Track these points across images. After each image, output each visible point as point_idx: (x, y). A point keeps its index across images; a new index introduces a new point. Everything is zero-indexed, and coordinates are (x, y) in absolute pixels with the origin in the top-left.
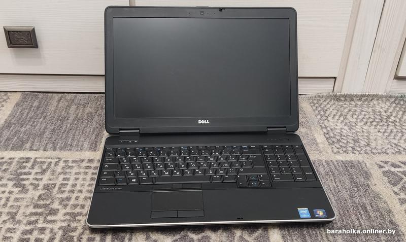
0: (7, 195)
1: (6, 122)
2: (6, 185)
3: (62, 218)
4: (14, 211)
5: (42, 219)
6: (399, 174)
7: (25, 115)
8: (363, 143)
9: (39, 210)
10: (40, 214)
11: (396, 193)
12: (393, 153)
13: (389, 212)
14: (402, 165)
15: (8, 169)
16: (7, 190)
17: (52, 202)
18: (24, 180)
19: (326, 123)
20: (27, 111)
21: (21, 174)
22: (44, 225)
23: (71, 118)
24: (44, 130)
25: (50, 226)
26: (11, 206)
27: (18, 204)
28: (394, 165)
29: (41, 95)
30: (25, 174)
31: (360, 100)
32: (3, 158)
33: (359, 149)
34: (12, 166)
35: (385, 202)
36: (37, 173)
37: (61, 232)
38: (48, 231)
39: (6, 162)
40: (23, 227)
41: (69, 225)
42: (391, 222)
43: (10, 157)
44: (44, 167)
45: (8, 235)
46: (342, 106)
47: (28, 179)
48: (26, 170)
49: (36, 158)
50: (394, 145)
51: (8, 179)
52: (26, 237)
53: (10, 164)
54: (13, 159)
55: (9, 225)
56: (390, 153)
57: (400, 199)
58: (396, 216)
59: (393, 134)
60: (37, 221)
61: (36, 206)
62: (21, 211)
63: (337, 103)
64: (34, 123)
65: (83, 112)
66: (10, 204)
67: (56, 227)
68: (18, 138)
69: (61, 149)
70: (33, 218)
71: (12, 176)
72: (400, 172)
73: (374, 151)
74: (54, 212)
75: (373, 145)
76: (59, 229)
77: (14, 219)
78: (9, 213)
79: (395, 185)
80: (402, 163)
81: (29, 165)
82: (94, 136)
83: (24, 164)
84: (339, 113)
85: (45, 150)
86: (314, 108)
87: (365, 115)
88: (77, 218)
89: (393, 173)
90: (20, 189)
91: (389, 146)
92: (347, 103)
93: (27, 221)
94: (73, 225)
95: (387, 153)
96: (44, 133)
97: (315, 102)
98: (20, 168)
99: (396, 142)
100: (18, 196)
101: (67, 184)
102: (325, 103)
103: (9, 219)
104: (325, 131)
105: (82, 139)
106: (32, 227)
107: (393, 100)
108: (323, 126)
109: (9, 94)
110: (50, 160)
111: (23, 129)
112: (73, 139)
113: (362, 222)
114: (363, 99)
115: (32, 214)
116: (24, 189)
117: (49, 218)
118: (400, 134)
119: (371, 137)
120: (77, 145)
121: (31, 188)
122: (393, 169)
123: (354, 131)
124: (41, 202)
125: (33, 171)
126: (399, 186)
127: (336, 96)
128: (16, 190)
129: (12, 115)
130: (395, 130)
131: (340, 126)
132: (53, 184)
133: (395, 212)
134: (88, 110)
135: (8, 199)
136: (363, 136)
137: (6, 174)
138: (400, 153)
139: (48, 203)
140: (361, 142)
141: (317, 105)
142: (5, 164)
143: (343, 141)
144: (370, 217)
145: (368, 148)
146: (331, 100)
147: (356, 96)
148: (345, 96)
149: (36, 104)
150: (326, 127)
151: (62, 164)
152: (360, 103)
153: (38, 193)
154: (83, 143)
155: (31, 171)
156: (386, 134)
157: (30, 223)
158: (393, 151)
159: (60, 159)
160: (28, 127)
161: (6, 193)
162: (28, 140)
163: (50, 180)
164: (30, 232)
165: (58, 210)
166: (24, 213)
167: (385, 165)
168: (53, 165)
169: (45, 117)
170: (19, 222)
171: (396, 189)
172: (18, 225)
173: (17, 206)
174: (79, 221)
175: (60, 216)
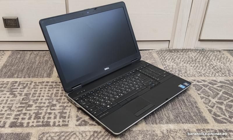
0: (6, 98)
1: (4, 65)
2: (6, 94)
3: (35, 109)
4: (11, 106)
5: (24, 109)
6: (201, 85)
7: (14, 61)
8: (183, 72)
9: (23, 105)
10: (24, 107)
11: (199, 94)
12: (198, 76)
13: (196, 103)
14: (202, 81)
15: (6, 87)
16: (6, 96)
17: (29, 101)
18: (15, 91)
19: (165, 63)
20: (14, 59)
21: (13, 89)
22: (26, 112)
23: (37, 63)
24: (24, 68)
25: (29, 112)
26: (9, 104)
27: (13, 102)
28: (198, 82)
29: (21, 52)
30: (15, 89)
31: (182, 52)
32: (3, 82)
33: (181, 74)
34: (8, 85)
35: (194, 98)
36: (21, 88)
37: (34, 115)
38: (28, 115)
39: (5, 84)
40: (15, 113)
41: (38, 112)
42: (197, 107)
43: (7, 81)
44: (25, 85)
45: (8, 116)
46: (173, 55)
47: (17, 91)
48: (16, 87)
49: (20, 81)
50: (198, 72)
51: (7, 91)
52: (17, 117)
53: (7, 84)
54: (9, 82)
55: (8, 112)
56: (197, 76)
57: (201, 97)
58: (199, 104)
59: (198, 67)
60: (22, 110)
61: (21, 103)
62: (14, 106)
63: (170, 54)
64: (18, 65)
65: (43, 60)
66: (8, 103)
67: (32, 112)
68: (10, 72)
69: (33, 77)
70: (20, 109)
71: (9, 90)
72: (201, 84)
73: (189, 75)
74: (31, 106)
75: (188, 72)
76: (33, 113)
77: (11, 109)
78: (8, 107)
79: (198, 90)
80: (202, 80)
81: (17, 85)
82: (49, 71)
83: (14, 84)
84: (172, 58)
85: (24, 78)
86: (159, 56)
87: (185, 59)
88: (42, 108)
89: (198, 85)
90: (13, 96)
91: (196, 73)
92: (175, 53)
93: (17, 110)
94: (40, 111)
95: (195, 76)
96: (24, 70)
97: (160, 53)
98: (12, 86)
99: (199, 71)
100: (12, 99)
101: (36, 93)
102: (165, 54)
103: (8, 109)
104: (165, 66)
105: (43, 72)
106: (20, 113)
107: (198, 51)
108: (164, 64)
109: (5, 52)
110: (27, 82)
111: (13, 68)
112: (38, 72)
113: (182, 108)
114: (183, 51)
115: (19, 107)
116: (15, 96)
117: (28, 109)
118: (202, 67)
119: (187, 69)
120: (41, 75)
121: (18, 95)
122: (198, 83)
123: (179, 66)
124: (24, 102)
125: (19, 88)
126: (201, 91)
127: (170, 50)
128: (11, 96)
129: (7, 62)
130: (199, 66)
131: (172, 64)
132: (29, 93)
133: (198, 102)
134: (45, 59)
135: (7, 100)
136: (183, 68)
137: (6, 89)
138: (201, 76)
139: (27, 102)
140: (182, 71)
141: (161, 54)
142: (5, 85)
143: (173, 71)
144: (186, 105)
145: (186, 74)
146: (168, 52)
147: (180, 50)
148: (175, 50)
149: (19, 56)
150: (165, 65)
151: (33, 84)
152: (182, 53)
153: (22, 98)
154: (43, 74)
155: (18, 87)
156: (194, 68)
157: (19, 111)
158: (198, 75)
159: (32, 82)
160: (15, 67)
161: (6, 97)
162: (15, 73)
163: (28, 91)
164: (19, 115)
165: (32, 105)
166: (15, 106)
167: (194, 82)
168: (29, 85)
169: (24, 62)
170: (13, 111)
171: (199, 92)
172: (13, 112)
173: (12, 103)
174: (43, 109)
175: (33, 108)
